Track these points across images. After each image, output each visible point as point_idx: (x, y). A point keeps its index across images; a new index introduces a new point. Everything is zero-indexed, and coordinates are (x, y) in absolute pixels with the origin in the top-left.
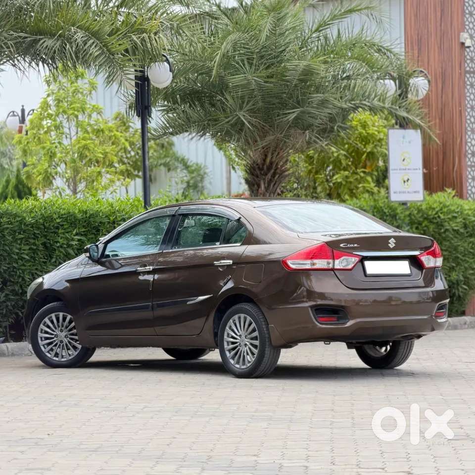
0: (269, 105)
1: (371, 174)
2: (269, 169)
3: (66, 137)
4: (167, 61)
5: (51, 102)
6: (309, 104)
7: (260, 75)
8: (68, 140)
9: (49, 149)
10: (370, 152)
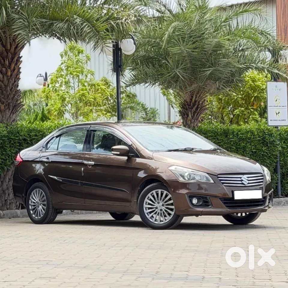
0: (194, 65)
1: (256, 110)
2: (194, 105)
3: (72, 89)
4: (133, 38)
5: (63, 68)
6: (218, 65)
7: (189, 47)
8: (73, 90)
9: (62, 96)
10: (256, 96)
